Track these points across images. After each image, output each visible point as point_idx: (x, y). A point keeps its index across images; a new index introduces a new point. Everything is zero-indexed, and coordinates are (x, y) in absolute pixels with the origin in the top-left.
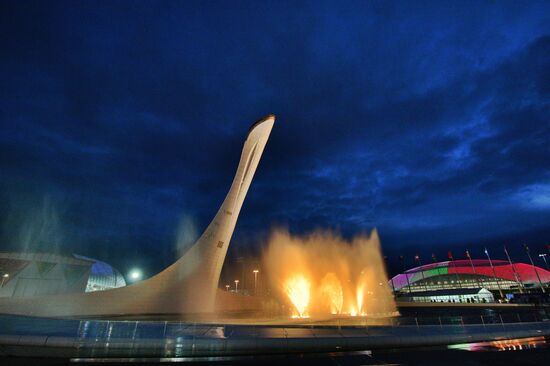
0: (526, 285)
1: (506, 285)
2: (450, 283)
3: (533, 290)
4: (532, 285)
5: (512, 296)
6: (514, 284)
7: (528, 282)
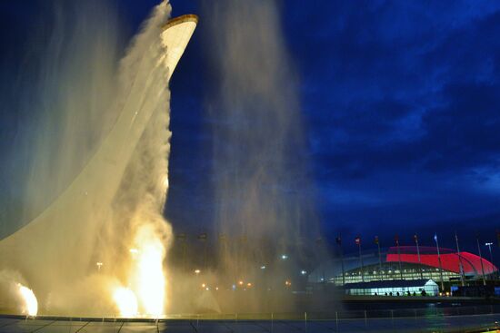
0: (467, 277)
1: (446, 277)
2: (386, 274)
3: (473, 282)
4: (472, 277)
5: (456, 288)
6: (454, 275)
7: (468, 274)
